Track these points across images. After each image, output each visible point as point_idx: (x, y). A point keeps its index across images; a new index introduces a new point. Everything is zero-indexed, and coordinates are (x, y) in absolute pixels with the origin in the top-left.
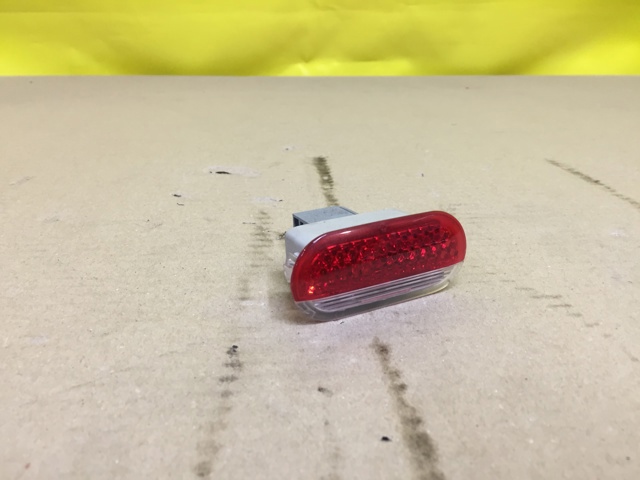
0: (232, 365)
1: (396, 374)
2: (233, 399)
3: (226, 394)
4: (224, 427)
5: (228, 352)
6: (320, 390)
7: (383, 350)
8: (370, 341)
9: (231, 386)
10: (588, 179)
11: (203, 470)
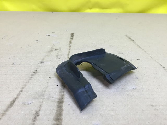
0: (35, 73)
2: (32, 78)
3: (31, 77)
4: (29, 82)
5: (35, 71)
6: (49, 78)
9: (33, 76)
10: (132, 40)
11: (22, 88)
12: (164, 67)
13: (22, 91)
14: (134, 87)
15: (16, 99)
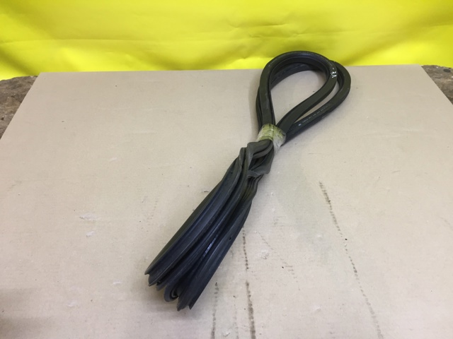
1: (249, 292)
6: (234, 296)
7: (248, 284)
8: (245, 282)
10: (328, 198)
11: (214, 315)
12: (357, 270)
13: (214, 319)
14: (318, 308)
15: (214, 329)
